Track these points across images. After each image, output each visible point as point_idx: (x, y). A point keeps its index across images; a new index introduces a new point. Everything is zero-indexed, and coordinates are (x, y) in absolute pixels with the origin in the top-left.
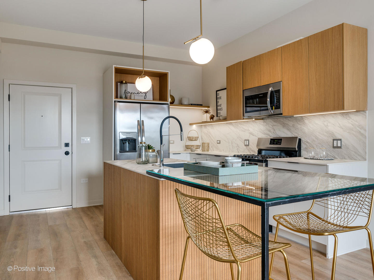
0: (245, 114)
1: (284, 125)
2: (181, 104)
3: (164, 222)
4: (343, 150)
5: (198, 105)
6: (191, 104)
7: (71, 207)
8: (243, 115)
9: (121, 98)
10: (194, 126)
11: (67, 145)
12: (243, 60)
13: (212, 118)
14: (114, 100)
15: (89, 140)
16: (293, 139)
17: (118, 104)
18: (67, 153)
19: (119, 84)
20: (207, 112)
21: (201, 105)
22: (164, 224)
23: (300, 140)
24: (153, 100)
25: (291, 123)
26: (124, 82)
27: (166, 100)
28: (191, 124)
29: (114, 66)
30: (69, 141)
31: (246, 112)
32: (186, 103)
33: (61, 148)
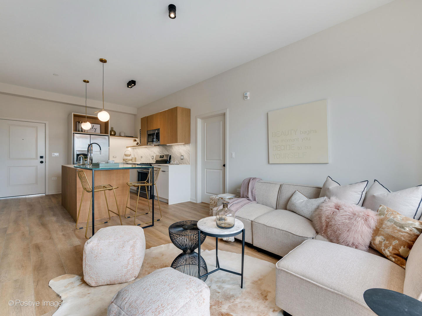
0: (148, 143)
1: (166, 149)
2: (120, 136)
3: (79, 185)
4: (184, 160)
5: (129, 136)
6: (126, 136)
7: (45, 194)
8: (147, 144)
9: (79, 131)
10: (129, 148)
11: (42, 157)
12: (147, 116)
13: (137, 144)
14: (73, 132)
15: (58, 154)
16: (167, 155)
17: (76, 135)
18: (42, 162)
19: (77, 123)
20: (135, 141)
21: (132, 137)
22: (79, 186)
23: (170, 156)
24: (101, 133)
25: (168, 148)
26: (81, 122)
27: (108, 134)
28: (127, 147)
29: (73, 113)
30: (43, 155)
31: (149, 142)
32: (123, 135)
33: (37, 159)
